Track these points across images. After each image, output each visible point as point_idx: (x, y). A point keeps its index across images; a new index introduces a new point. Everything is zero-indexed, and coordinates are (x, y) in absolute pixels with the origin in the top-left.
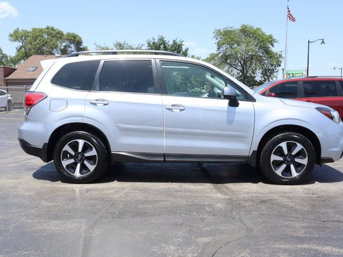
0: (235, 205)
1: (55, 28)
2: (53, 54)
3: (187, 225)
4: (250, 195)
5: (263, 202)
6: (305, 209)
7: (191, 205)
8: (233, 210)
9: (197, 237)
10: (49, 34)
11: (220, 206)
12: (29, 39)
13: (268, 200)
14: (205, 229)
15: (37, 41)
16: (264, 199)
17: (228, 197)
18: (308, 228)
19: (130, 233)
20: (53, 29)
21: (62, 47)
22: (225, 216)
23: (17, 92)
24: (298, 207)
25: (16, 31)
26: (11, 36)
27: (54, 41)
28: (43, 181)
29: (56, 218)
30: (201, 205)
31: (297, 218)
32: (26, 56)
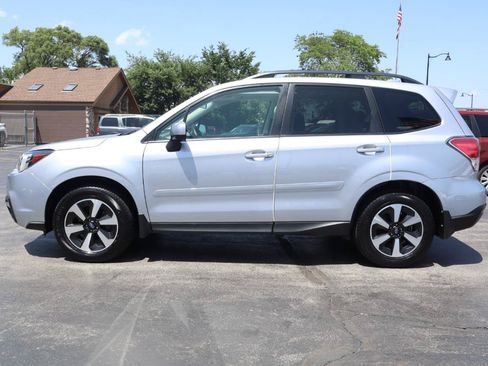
0: (333, 300)
1: (71, 29)
2: (66, 66)
3: (265, 334)
4: (354, 284)
5: (374, 296)
6: (435, 308)
7: (270, 300)
8: (330, 308)
9: (281, 354)
10: (61, 37)
11: (312, 301)
12: (32, 43)
13: (380, 293)
14: (291, 340)
15: (44, 47)
16: (375, 291)
17: (322, 287)
18: (442, 338)
19: (181, 345)
20: (66, 30)
21: (80, 57)
22: (320, 318)
23: (12, 120)
24: (424, 304)
25: (14, 31)
26: (6, 38)
27: (68, 47)
28: (47, 258)
29: (69, 319)
30: (284, 301)
31: (425, 322)
32: (28, 67)
